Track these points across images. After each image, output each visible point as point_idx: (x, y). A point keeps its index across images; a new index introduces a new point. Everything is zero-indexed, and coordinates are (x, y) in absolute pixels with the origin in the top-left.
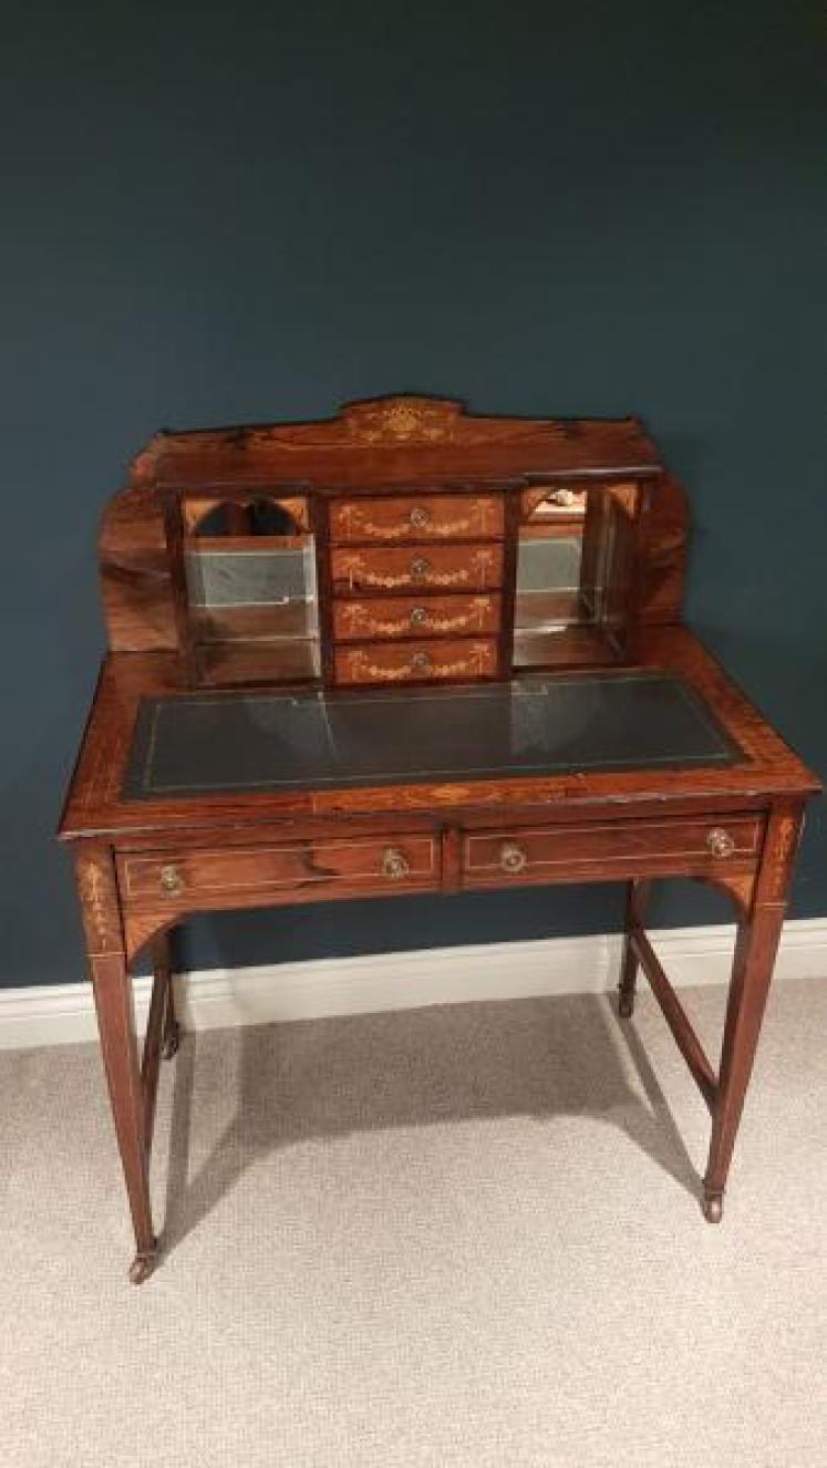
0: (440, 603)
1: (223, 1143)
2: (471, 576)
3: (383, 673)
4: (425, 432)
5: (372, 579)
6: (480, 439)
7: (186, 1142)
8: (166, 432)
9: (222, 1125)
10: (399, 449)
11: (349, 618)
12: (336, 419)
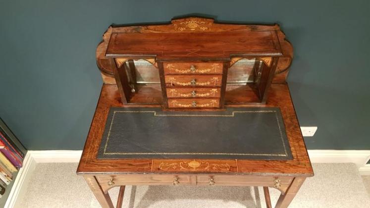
0: (201, 90)
1: (143, 199)
2: (211, 83)
3: (183, 106)
4: (201, 28)
5: (178, 83)
6: (220, 30)
7: (134, 197)
8: (113, 26)
9: (144, 192)
10: (192, 33)
11: (172, 92)
12: (169, 23)
